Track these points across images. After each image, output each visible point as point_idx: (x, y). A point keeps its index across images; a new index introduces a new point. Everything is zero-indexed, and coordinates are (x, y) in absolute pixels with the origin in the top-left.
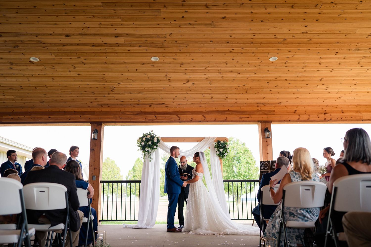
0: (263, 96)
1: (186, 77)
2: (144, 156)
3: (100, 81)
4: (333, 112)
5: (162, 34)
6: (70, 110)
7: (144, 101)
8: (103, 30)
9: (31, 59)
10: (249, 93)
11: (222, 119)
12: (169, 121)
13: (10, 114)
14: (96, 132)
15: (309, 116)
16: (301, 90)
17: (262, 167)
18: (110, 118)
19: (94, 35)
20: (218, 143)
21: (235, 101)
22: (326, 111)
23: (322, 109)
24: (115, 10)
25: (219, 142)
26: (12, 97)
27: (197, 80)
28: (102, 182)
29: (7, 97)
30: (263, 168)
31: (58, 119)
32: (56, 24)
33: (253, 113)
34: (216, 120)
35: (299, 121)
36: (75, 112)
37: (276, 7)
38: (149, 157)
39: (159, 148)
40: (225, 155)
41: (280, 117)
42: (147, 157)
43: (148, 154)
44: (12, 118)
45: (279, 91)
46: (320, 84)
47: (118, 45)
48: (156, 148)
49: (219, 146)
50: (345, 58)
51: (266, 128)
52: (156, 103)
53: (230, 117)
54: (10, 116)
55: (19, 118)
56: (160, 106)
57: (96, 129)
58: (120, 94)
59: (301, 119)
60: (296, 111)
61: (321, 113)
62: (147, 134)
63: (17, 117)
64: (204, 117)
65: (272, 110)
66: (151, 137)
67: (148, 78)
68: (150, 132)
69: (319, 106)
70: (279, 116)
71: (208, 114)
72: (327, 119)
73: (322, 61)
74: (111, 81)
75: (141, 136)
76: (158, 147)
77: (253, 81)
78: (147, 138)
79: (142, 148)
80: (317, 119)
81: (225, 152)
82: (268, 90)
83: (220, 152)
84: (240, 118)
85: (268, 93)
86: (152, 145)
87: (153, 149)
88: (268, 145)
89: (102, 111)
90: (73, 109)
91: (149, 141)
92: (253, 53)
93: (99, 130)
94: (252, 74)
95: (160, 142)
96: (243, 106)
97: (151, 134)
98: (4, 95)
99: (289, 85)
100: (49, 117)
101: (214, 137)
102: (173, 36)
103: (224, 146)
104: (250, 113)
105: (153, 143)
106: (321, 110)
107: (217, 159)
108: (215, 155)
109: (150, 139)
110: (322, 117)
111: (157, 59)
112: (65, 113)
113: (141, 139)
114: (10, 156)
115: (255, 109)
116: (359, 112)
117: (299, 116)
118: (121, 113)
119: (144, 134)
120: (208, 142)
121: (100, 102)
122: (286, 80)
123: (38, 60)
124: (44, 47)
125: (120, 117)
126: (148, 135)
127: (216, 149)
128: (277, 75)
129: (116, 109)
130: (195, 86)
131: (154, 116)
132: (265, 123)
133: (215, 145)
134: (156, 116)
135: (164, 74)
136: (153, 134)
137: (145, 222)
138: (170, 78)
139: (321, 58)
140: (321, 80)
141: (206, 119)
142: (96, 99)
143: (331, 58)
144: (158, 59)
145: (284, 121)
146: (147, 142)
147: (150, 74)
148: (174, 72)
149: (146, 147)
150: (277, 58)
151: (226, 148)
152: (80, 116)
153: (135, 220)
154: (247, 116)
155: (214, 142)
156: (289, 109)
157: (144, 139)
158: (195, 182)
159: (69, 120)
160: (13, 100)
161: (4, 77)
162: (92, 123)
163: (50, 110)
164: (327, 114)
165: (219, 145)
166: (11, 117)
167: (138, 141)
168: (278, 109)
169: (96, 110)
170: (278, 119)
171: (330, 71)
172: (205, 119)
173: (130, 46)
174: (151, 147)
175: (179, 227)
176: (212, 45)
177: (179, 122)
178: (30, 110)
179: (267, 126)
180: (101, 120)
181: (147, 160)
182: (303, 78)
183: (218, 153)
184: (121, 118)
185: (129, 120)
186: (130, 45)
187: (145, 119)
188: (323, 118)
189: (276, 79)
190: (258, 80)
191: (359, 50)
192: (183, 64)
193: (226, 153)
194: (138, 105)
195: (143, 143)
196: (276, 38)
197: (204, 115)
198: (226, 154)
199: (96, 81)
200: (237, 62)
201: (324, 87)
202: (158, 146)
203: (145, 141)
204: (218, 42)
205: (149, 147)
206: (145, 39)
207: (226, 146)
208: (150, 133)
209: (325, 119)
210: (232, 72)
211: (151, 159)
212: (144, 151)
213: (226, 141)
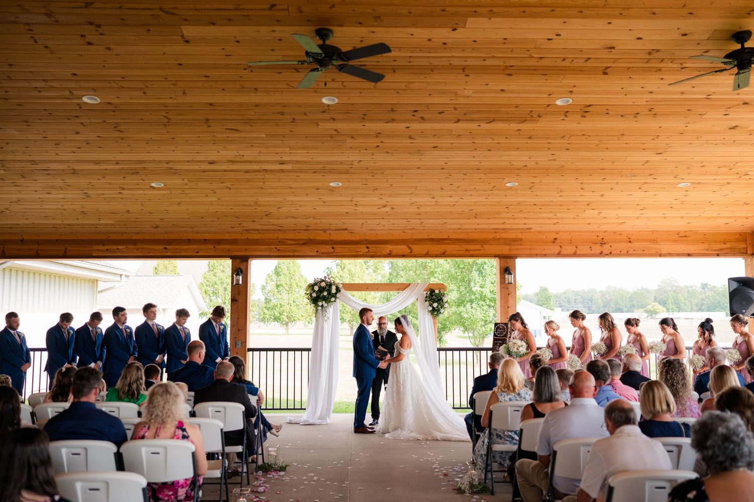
0: (502, 221)
1: (383, 202)
2: (316, 313)
3: (250, 205)
4: (615, 242)
5: (346, 161)
6: (198, 237)
7: (314, 227)
8: (263, 158)
9: (153, 185)
10: (479, 218)
11: (438, 253)
12: (354, 255)
13: (103, 242)
14: (240, 273)
15: (577, 247)
16: (559, 215)
17: (496, 332)
18: (261, 250)
19: (250, 162)
20: (431, 293)
21: (460, 226)
22: (604, 240)
23: (598, 236)
24: (282, 141)
25: (432, 291)
26: (111, 222)
27: (397, 205)
28: (250, 350)
29: (102, 222)
30: (498, 334)
31: (180, 251)
32: (197, 153)
33: (487, 242)
34: (429, 253)
35: (559, 255)
36: (205, 240)
37: (507, 138)
38: (323, 315)
39: (338, 300)
41: (531, 249)
42: (321, 315)
43: (322, 310)
44: (107, 250)
45: (525, 216)
46: (588, 209)
47: (282, 171)
48: (335, 301)
49: (432, 299)
50: (617, 183)
51: (507, 267)
52: (334, 228)
53: (450, 248)
54: (104, 245)
55: (118, 249)
56: (341, 232)
57: (240, 268)
58: (278, 219)
59: (562, 253)
60: (556, 239)
61: (596, 243)
62: (320, 280)
63: (116, 247)
64: (410, 248)
65: (518, 237)
66: (327, 285)
67: (324, 202)
69: (593, 232)
70: (529, 247)
71: (416, 244)
72: (605, 252)
73: (584, 186)
74: (266, 206)
75: (312, 282)
77: (484, 205)
78: (320, 287)
79: (313, 302)
80: (589, 252)
81: (441, 308)
82: (510, 215)
83: (433, 308)
84: (467, 250)
85: (509, 218)
86: (329, 296)
87: (330, 303)
88: (509, 294)
89: (248, 239)
90: (202, 235)
91: (323, 292)
92: (480, 179)
93: (244, 270)
94: (482, 199)
95: (340, 291)
96: (472, 232)
97: (327, 279)
98: (99, 220)
99: (540, 210)
100: (165, 248)
101: (425, 284)
102: (362, 163)
103: (439, 298)
104: (484, 242)
105: (329, 293)
106: (596, 237)
107: (428, 318)
108: (425, 312)
109: (326, 288)
110: (597, 249)
111: (338, 184)
112: (190, 242)
113: (312, 286)
114: (118, 316)
115: (491, 236)
116: (655, 241)
117: (559, 248)
118: (279, 242)
119: (316, 279)
120: (416, 290)
121: (246, 227)
122: (535, 205)
123: (163, 185)
124: (175, 173)
125: (276, 248)
126: (322, 281)
127: (428, 302)
128: (520, 199)
129: (271, 236)
130: (395, 211)
131: (329, 247)
132: (505, 259)
133: (425, 295)
134: (334, 246)
135: (350, 199)
136: (329, 279)
137: (318, 413)
138: (357, 203)
139: (582, 183)
140: (588, 205)
141: (413, 252)
142: (240, 224)
143: (597, 183)
144: (341, 184)
145: (537, 255)
146: (321, 293)
147: (327, 198)
148: (363, 197)
149: (319, 300)
150: (517, 184)
151: (443, 302)
152: (214, 247)
153: (301, 409)
154: (478, 247)
155: (424, 291)
156: (544, 237)
157: (316, 288)
158: (399, 362)
159: (197, 252)
160: (111, 225)
161: (107, 202)
162: (232, 257)
163: (166, 237)
164: (605, 244)
165: (432, 297)
166: (106, 247)
167: (306, 290)
168: (528, 237)
169: (239, 237)
170: (528, 252)
171: (599, 195)
172: (411, 252)
173: (301, 172)
174: (327, 300)
175: (371, 422)
176: (419, 171)
177: (371, 257)
178: (135, 237)
179: (509, 265)
180: (248, 254)
181: (320, 319)
182: (561, 203)
183: (430, 308)
184: (279, 250)
185: (292, 254)
186: (299, 171)
187: (317, 251)
188: (599, 252)
189: (519, 204)
190: (492, 205)
191: (635, 176)
192: (377, 189)
194: (306, 230)
195: (314, 295)
196: (511, 165)
197: (410, 246)
198: (442, 311)
199: (245, 205)
200: (458, 187)
201: (596, 212)
202: (337, 298)
203: (317, 291)
204: (428, 169)
205: (324, 300)
206: (323, 166)
207: (444, 298)
208: (325, 277)
209: (601, 253)
210: (451, 196)
211: (326, 318)
212: (316, 305)
213: (442, 290)
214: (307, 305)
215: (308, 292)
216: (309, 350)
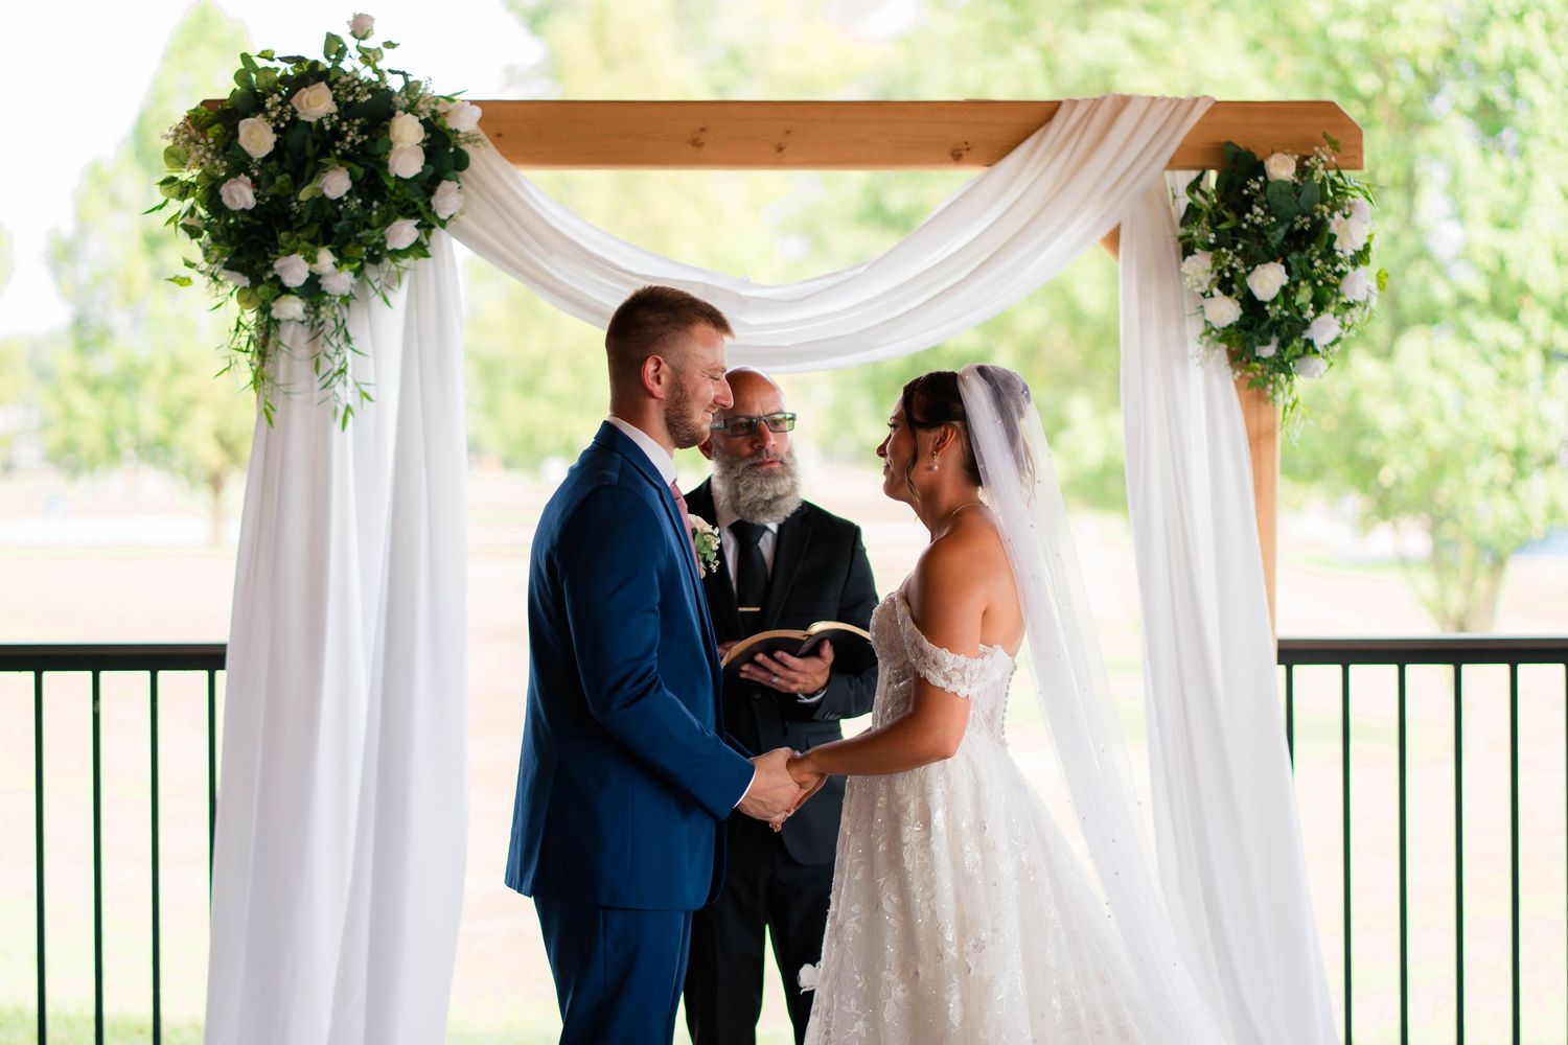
2: (263, 354)
20: (1227, 185)
25: (1240, 166)
38: (325, 365)
39: (452, 249)
40: (1309, 343)
42: (303, 369)
43: (314, 326)
48: (419, 249)
49: (1236, 232)
62: (288, 69)
66: (347, 110)
68: (332, 39)
75: (223, 87)
76: (437, 232)
78: (289, 129)
79: (238, 253)
81: (1319, 305)
83: (1251, 304)
86: (366, 206)
87: (375, 260)
91: (318, 169)
95: (461, 162)
97: (346, 65)
101: (1179, 101)
103: (1302, 223)
105: (372, 180)
107: (1206, 384)
108: (1183, 341)
109: (336, 134)
119: (261, 63)
126: (309, 74)
127: (1200, 266)
133: (1184, 201)
136: (367, 57)
146: (299, 180)
149: (283, 236)
151: (1329, 255)
155: (1173, 165)
157: (257, 137)
158: (920, 771)
165: (1240, 216)
167: (174, 157)
174: (350, 234)
181: (297, 400)
183: (1226, 311)
193: (1326, 317)
195: (241, 195)
198: (1324, 328)
202: (443, 224)
203: (268, 158)
205: (325, 237)
207: (1336, 224)
208: (335, 47)
211: (345, 393)
212: (262, 286)
213: (1326, 154)
214: (184, 281)
215: (188, 175)
216: (208, 658)
